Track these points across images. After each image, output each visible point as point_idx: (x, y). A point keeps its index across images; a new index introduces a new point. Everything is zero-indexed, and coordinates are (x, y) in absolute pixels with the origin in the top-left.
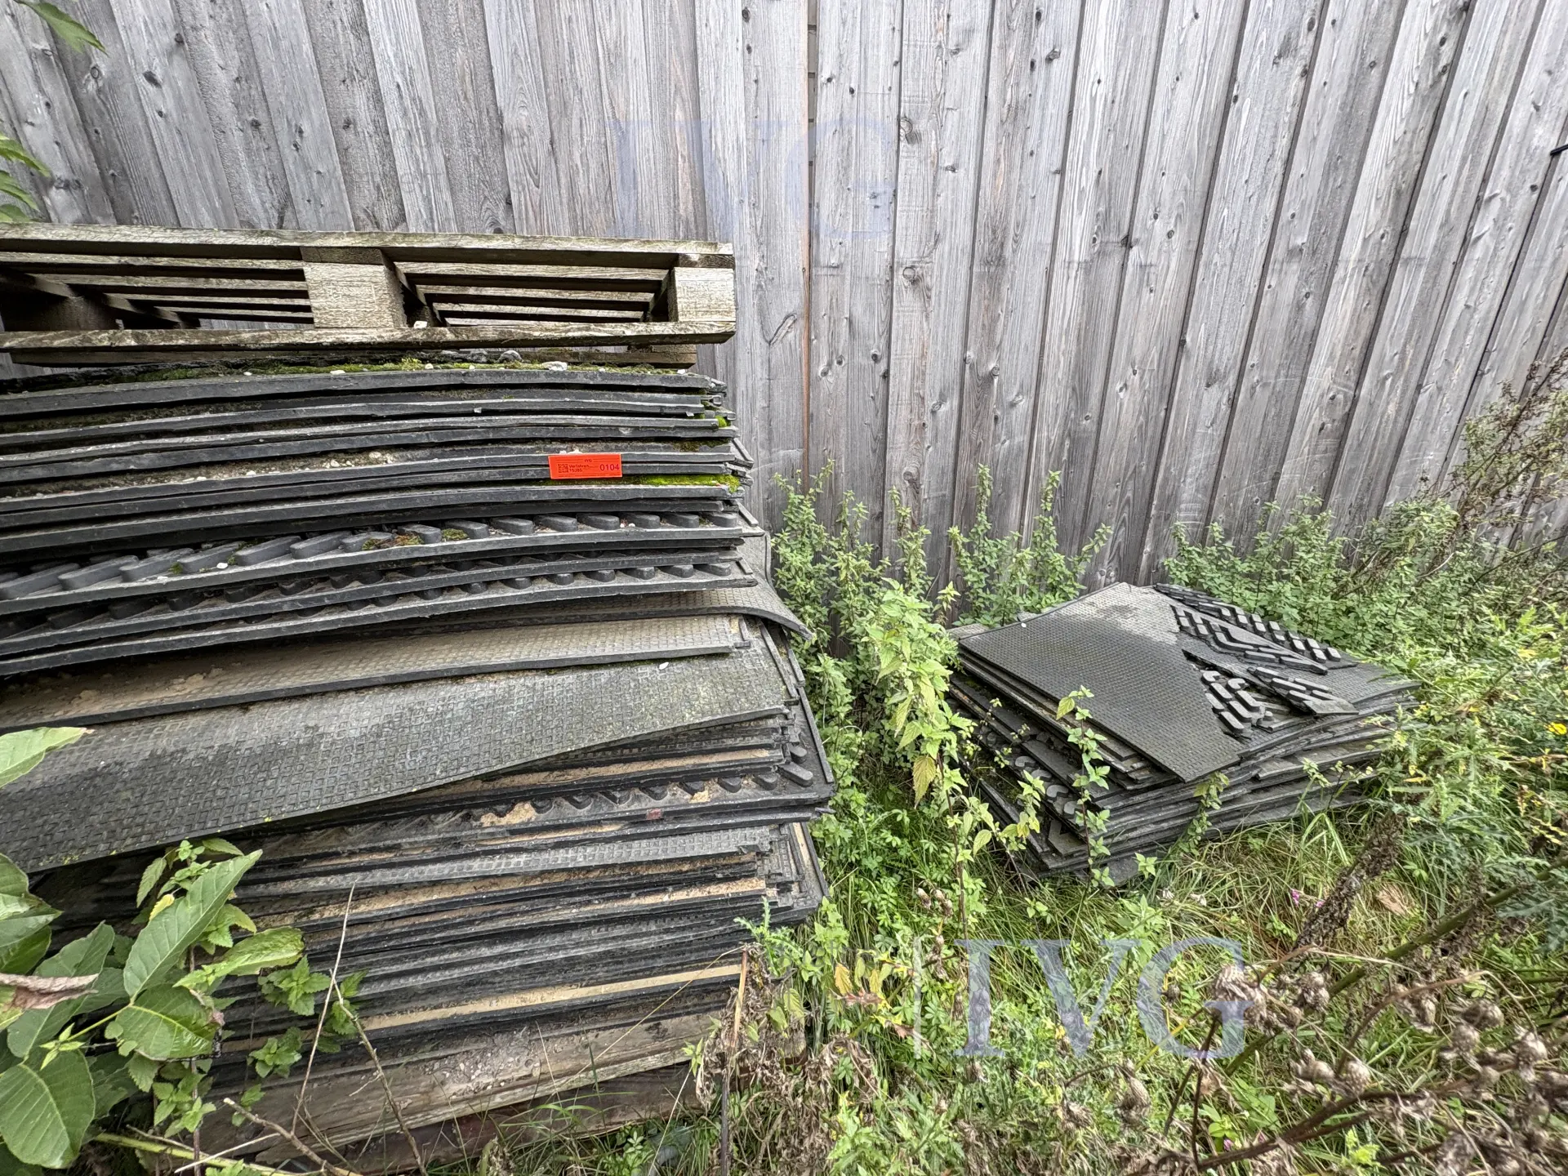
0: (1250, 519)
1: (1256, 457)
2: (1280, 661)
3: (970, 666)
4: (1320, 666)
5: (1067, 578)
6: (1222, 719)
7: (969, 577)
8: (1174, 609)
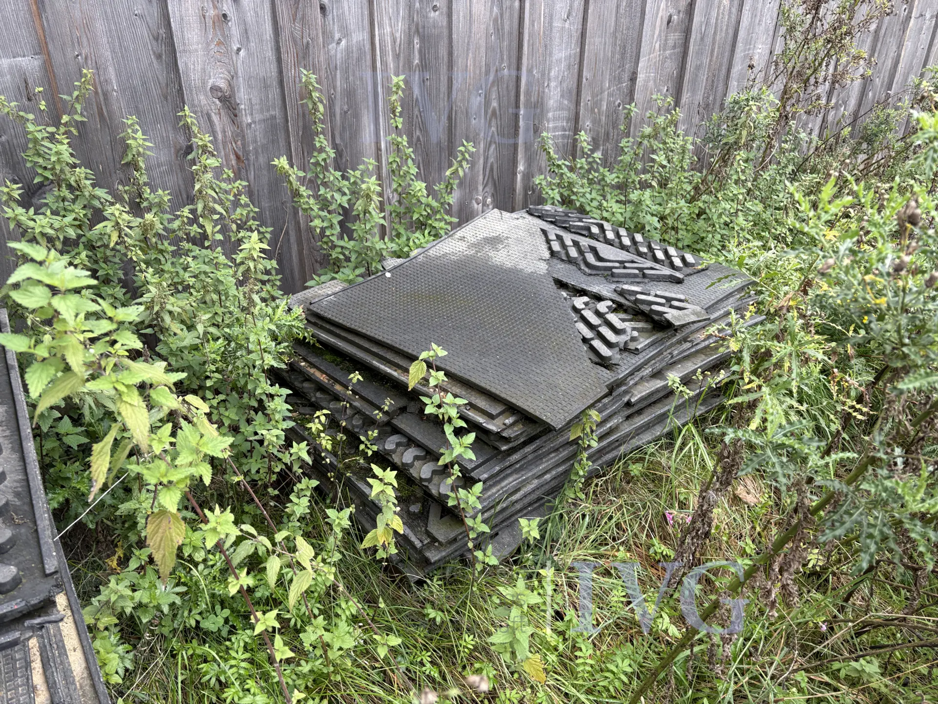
0: (615, 125)
1: (613, 53)
2: (643, 276)
3: (324, 336)
4: (678, 275)
5: (435, 212)
6: (592, 349)
7: (317, 223)
8: (544, 232)
